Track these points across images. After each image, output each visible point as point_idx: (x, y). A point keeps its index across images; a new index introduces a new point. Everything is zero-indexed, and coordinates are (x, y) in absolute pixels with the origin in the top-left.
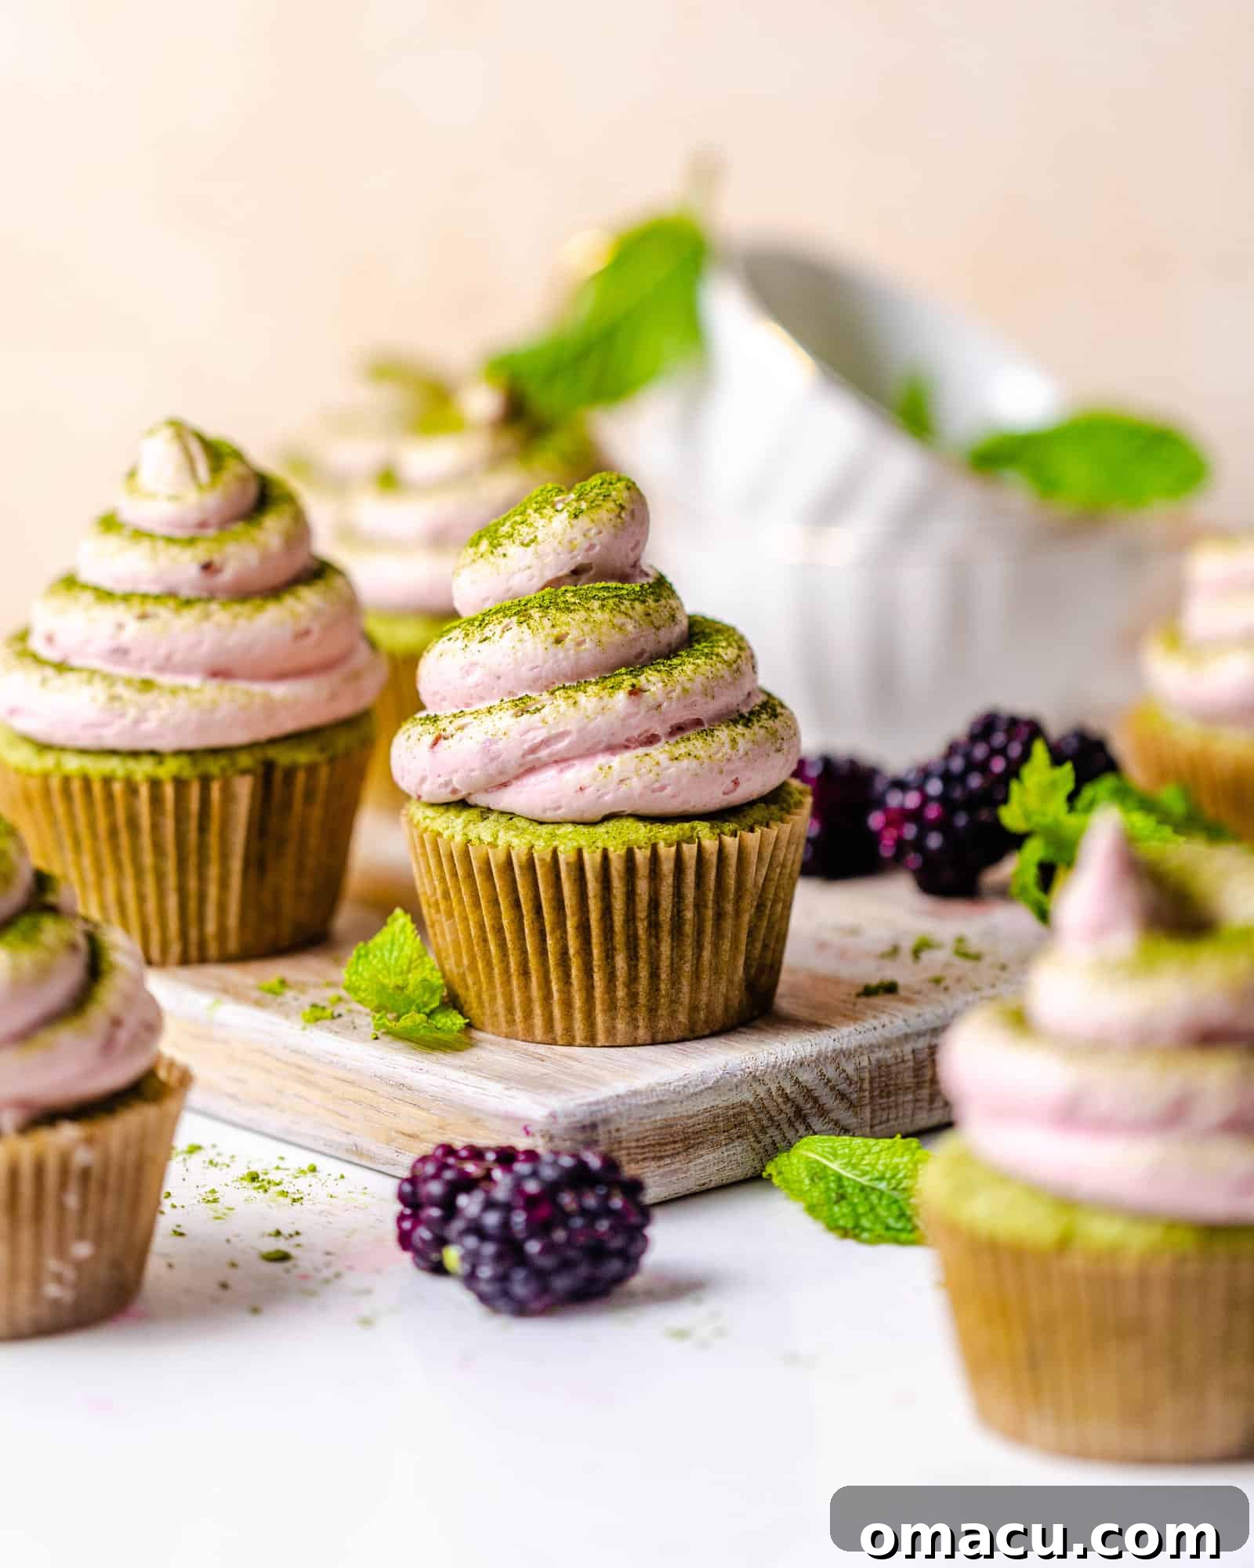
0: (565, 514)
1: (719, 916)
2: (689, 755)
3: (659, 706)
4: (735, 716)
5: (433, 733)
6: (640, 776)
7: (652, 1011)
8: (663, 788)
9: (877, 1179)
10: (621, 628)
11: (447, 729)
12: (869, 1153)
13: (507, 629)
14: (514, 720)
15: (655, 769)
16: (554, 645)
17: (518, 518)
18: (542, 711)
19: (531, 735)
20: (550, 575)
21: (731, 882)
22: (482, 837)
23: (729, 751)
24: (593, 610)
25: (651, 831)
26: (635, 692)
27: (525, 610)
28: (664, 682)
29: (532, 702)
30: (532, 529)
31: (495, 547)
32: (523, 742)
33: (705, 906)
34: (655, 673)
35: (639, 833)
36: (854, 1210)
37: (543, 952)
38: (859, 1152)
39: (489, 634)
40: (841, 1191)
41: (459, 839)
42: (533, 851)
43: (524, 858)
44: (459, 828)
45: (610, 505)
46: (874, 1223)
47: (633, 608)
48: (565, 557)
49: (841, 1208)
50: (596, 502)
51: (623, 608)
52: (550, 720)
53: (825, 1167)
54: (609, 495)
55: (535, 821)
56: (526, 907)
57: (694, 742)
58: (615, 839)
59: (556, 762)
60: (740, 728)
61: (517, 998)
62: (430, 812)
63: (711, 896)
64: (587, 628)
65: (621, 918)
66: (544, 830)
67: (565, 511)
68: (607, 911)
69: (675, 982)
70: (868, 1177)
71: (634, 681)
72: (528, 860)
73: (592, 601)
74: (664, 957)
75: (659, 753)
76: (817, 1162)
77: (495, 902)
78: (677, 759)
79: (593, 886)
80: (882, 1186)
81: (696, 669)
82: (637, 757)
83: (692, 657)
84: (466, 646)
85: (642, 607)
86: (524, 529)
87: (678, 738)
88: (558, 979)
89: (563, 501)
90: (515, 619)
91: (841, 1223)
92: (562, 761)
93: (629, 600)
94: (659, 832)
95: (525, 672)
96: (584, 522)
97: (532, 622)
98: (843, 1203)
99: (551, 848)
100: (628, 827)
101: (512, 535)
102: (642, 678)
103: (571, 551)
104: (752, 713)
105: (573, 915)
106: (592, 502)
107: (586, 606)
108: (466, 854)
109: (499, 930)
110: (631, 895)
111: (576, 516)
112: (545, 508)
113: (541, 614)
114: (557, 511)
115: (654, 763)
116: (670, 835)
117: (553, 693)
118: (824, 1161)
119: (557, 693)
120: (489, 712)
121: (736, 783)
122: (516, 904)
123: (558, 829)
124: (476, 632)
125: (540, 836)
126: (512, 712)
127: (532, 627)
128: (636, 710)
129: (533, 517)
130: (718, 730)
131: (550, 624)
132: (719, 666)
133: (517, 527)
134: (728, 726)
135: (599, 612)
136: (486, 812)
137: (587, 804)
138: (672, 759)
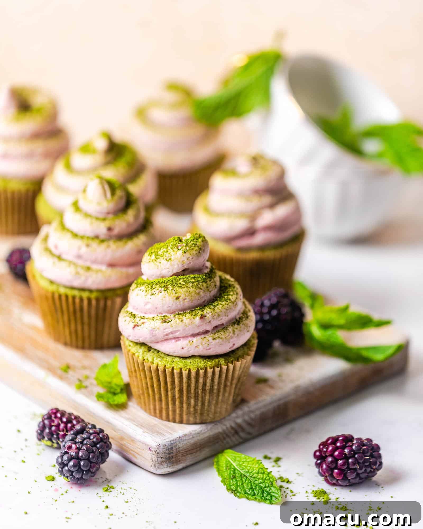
0: (181, 251)
1: (225, 386)
2: (219, 337)
3: (210, 321)
4: (234, 321)
5: (134, 323)
6: (202, 345)
7: (202, 414)
8: (210, 349)
10: (199, 294)
11: (139, 323)
12: (246, 461)
13: (160, 292)
14: (161, 324)
15: (207, 343)
16: (176, 300)
17: (165, 249)
18: (171, 322)
19: (167, 330)
20: (175, 271)
21: (230, 377)
22: (149, 359)
23: (232, 335)
24: (189, 288)
25: (205, 363)
26: (202, 317)
27: (167, 286)
28: (212, 313)
29: (168, 318)
30: (170, 255)
31: (157, 259)
32: (164, 332)
33: (221, 384)
34: (209, 309)
35: (201, 363)
37: (167, 395)
38: (243, 460)
39: (154, 293)
40: (234, 475)
41: (141, 358)
42: (166, 368)
43: (162, 369)
44: (141, 353)
45: (196, 248)
47: (203, 286)
48: (180, 266)
50: (192, 247)
51: (199, 286)
52: (174, 326)
54: (196, 244)
55: (166, 354)
56: (162, 383)
57: (221, 332)
58: (192, 365)
59: (175, 338)
60: (236, 326)
61: (157, 407)
62: (131, 344)
63: (223, 382)
64: (187, 294)
65: (194, 389)
66: (170, 359)
67: (181, 250)
68: (189, 386)
69: (209, 406)
71: (202, 313)
72: (164, 370)
73: (189, 284)
74: (206, 400)
75: (209, 337)
76: (229, 461)
77: (152, 378)
78: (215, 339)
79: (185, 380)
81: (223, 307)
82: (202, 338)
83: (221, 301)
84: (146, 295)
85: (206, 284)
86: (167, 255)
87: (215, 331)
88: (172, 404)
89: (180, 245)
90: (163, 289)
92: (177, 339)
93: (201, 282)
94: (208, 363)
95: (166, 308)
96: (188, 254)
97: (168, 291)
99: (171, 367)
100: (197, 361)
101: (163, 256)
102: (205, 311)
103: (183, 264)
104: (240, 318)
105: (178, 387)
106: (190, 247)
107: (187, 286)
108: (143, 364)
109: (152, 386)
110: (197, 381)
111: (185, 253)
112: (174, 248)
113: (172, 288)
114: (179, 250)
115: (208, 340)
116: (211, 364)
117: (175, 316)
119: (176, 316)
120: (153, 319)
121: (234, 344)
122: (159, 380)
123: (174, 359)
124: (149, 291)
125: (168, 362)
126: (161, 321)
127: (169, 293)
128: (202, 323)
129: (170, 251)
130: (229, 327)
131: (175, 293)
132: (230, 304)
133: (165, 253)
134: (232, 325)
135: (191, 288)
136: (150, 349)
137: (184, 353)
138: (213, 339)
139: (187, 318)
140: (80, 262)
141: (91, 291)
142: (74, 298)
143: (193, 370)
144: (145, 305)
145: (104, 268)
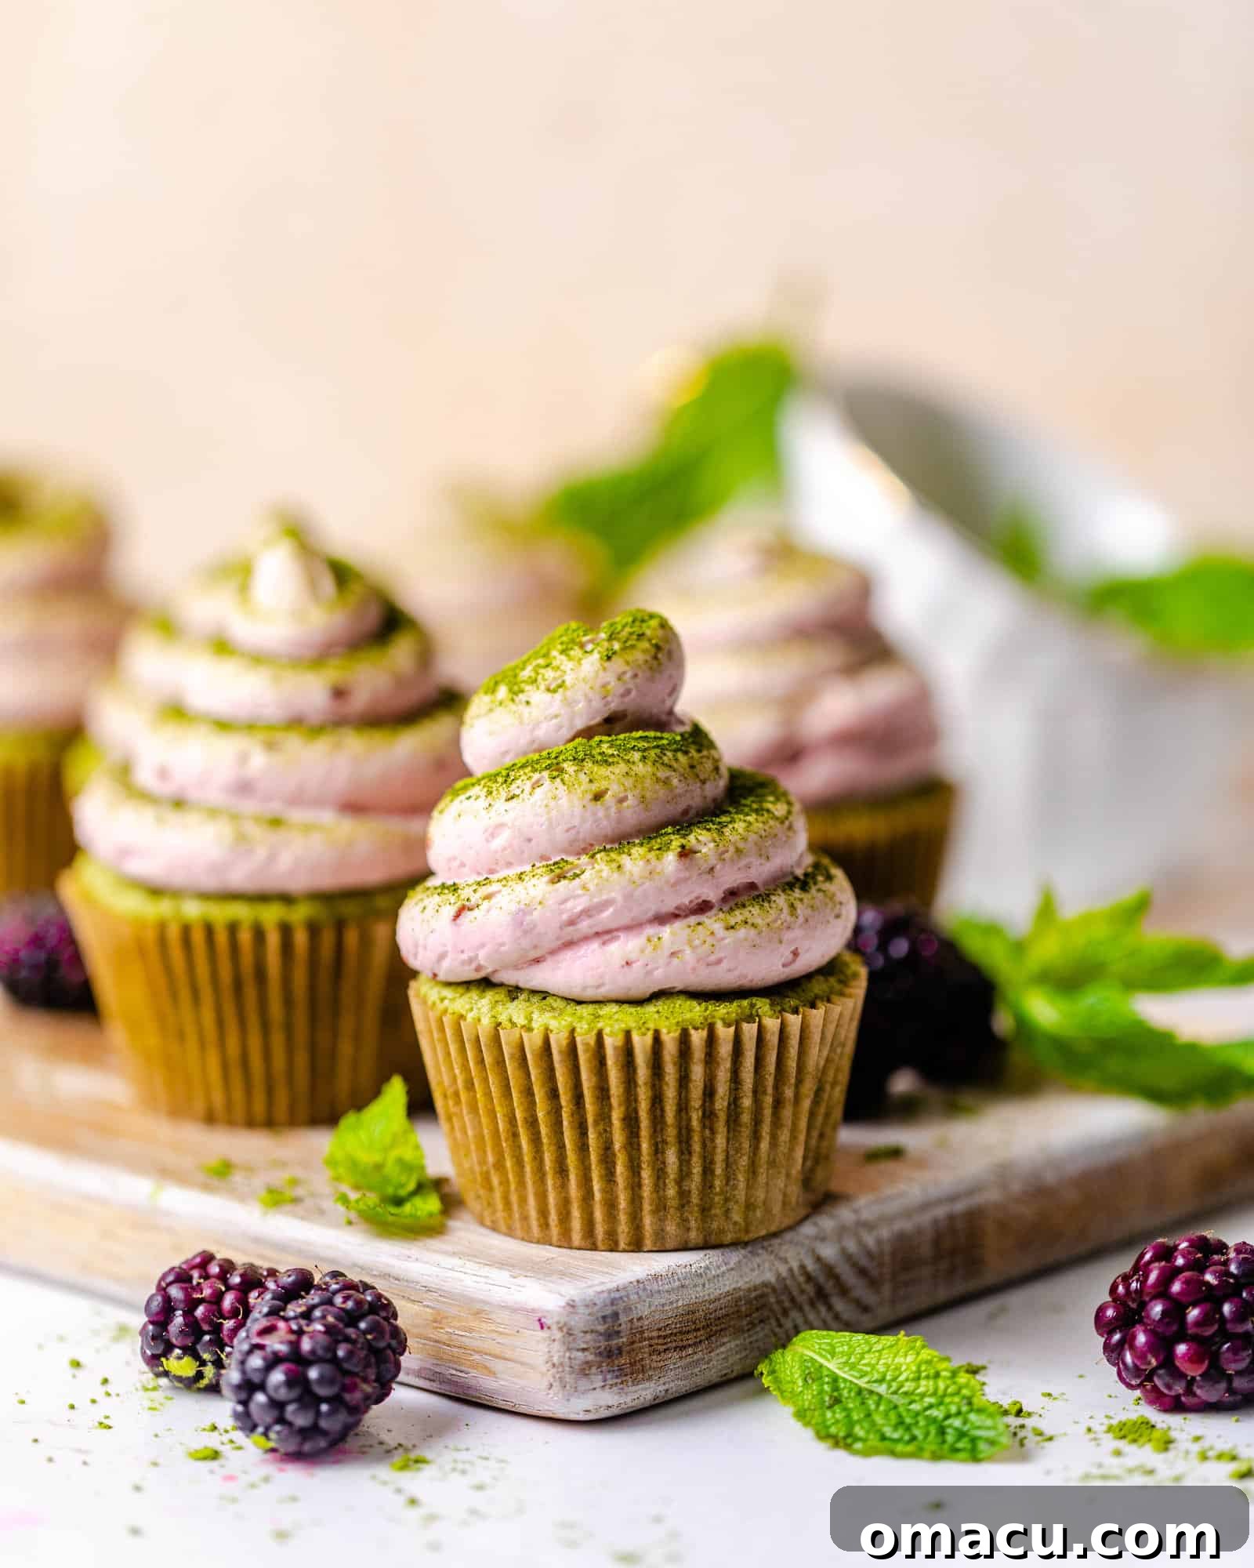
0: (596, 656)
1: (778, 1103)
2: (746, 923)
3: (712, 869)
4: (790, 879)
5: (455, 903)
6: (694, 948)
7: (705, 1210)
8: (719, 961)
9: (875, 1381)
10: (666, 782)
11: (471, 898)
12: (869, 1351)
13: (537, 785)
14: (551, 887)
15: (710, 940)
16: (594, 802)
17: (541, 661)
18: (582, 877)
19: (569, 904)
20: (580, 724)
21: (792, 1064)
22: (515, 1019)
23: (789, 918)
24: (634, 763)
25: (706, 1009)
26: (685, 853)
27: (557, 764)
28: (716, 842)
29: (569, 866)
30: (559, 673)
31: (516, 694)
32: (561, 913)
33: (765, 1093)
34: (704, 832)
35: (695, 1011)
36: (848, 1416)
37: (583, 1148)
38: (858, 1350)
39: (517, 792)
40: (835, 1394)
41: (486, 1022)
42: (576, 1035)
43: (565, 1042)
44: (485, 1010)
45: (645, 645)
46: (868, 1432)
47: (676, 760)
48: (597, 704)
49: (834, 1413)
50: (629, 643)
51: (665, 758)
52: (592, 887)
53: (821, 1366)
54: (643, 635)
55: (573, 1000)
56: (565, 1099)
57: (750, 908)
58: (666, 1019)
59: (597, 934)
60: (797, 893)
61: (552, 1199)
62: (448, 993)
63: (770, 1081)
64: (629, 782)
65: (674, 1108)
66: (585, 1011)
67: (596, 651)
68: (657, 1100)
69: (729, 1178)
70: (866, 1379)
71: (683, 841)
72: (568, 1044)
73: (632, 752)
74: (719, 1151)
75: (713, 922)
76: (812, 1360)
77: (529, 1092)
78: (732, 927)
79: (643, 1073)
80: (882, 1389)
81: (748, 827)
82: (689, 926)
83: (741, 814)
84: (490, 805)
85: (686, 758)
86: (549, 674)
87: (732, 903)
88: (601, 1177)
89: (591, 641)
90: (546, 774)
91: (833, 1430)
92: (605, 935)
93: (671, 751)
94: (715, 1010)
95: (561, 836)
96: (618, 664)
97: (566, 777)
98: (837, 1408)
99: (595, 1032)
100: (680, 1005)
101: (536, 680)
102: (692, 838)
103: (605, 697)
104: (806, 875)
105: (620, 1105)
106: (625, 642)
107: (626, 758)
108: (496, 1039)
109: (532, 1123)
110: (684, 1080)
111: (609, 658)
112: (572, 649)
113: (576, 768)
114: (586, 652)
115: (709, 933)
116: (728, 1013)
117: (593, 856)
118: (821, 1360)
119: (598, 856)
120: (520, 878)
121: (795, 954)
122: (553, 1094)
123: (601, 1008)
124: (501, 789)
125: (581, 1018)
126: (546, 878)
127: (567, 783)
128: (687, 874)
129: (558, 658)
130: (774, 894)
131: (588, 780)
132: (772, 823)
133: (542, 671)
134: (784, 891)
135: (641, 765)
136: (514, 992)
137: (637, 982)
138: (727, 929)
139: (635, 860)
140: (249, 806)
142: (233, 928)
143: (669, 1033)
144: (487, 841)
145: (328, 817)
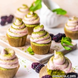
0: (40, 28)
11: (34, 39)
14: (37, 39)
24: (41, 33)
28: (45, 37)
39: (36, 34)
59: (39, 41)
75: (45, 41)
94: (45, 45)
95: (38, 36)
101: (37, 28)
123: (39, 44)
136: (35, 43)
139: (41, 38)
141: (17, 37)
142: (14, 38)
144: (34, 36)
145: (19, 34)
